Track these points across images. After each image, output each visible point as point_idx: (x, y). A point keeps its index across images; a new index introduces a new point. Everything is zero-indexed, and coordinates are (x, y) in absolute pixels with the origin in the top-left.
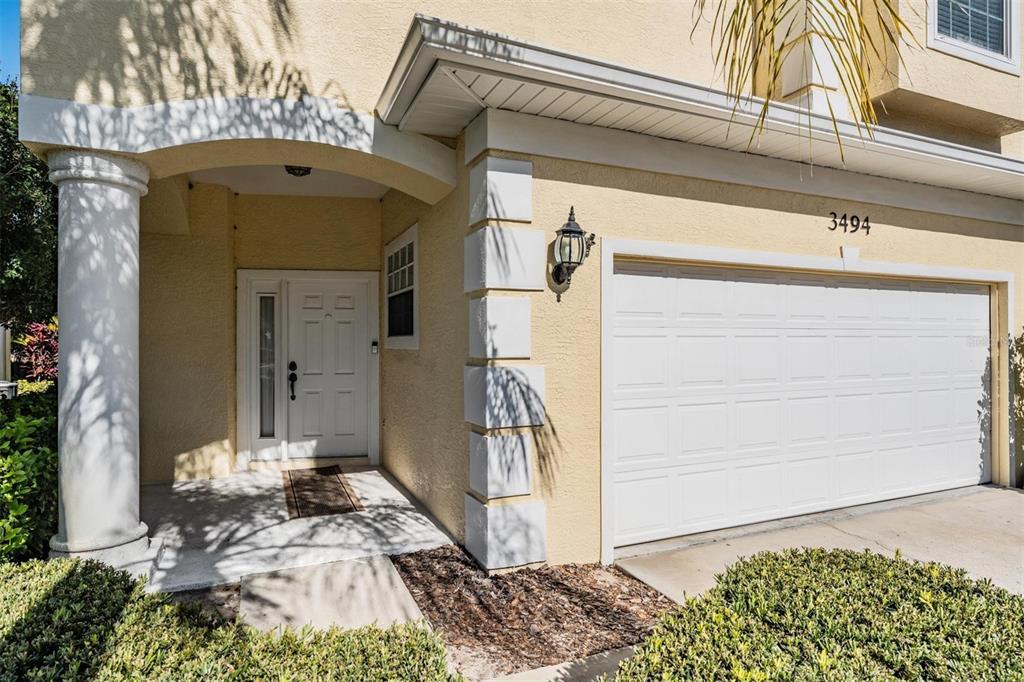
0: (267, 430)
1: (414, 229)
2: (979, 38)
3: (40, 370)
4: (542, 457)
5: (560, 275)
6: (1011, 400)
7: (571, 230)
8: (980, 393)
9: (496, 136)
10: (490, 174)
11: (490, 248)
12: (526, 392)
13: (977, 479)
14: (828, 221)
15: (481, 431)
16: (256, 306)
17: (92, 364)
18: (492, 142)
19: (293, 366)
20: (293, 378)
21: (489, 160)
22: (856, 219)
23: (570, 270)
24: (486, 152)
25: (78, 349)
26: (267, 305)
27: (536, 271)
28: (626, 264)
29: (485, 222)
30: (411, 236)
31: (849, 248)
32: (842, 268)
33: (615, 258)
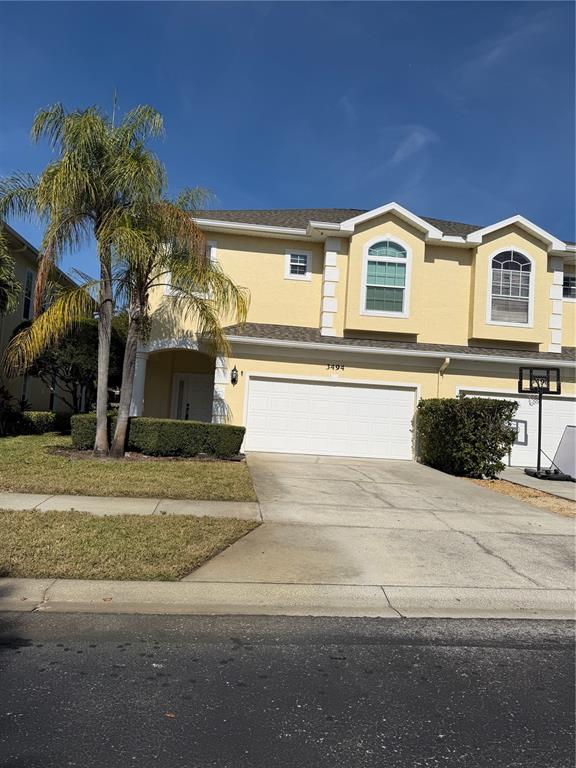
2: (390, 308)
5: (234, 381)
7: (235, 370)
11: (216, 372)
14: (327, 367)
16: (178, 383)
19: (188, 405)
22: (339, 366)
26: (182, 384)
28: (252, 378)
29: (216, 368)
31: (335, 375)
32: (331, 380)
33: (250, 377)
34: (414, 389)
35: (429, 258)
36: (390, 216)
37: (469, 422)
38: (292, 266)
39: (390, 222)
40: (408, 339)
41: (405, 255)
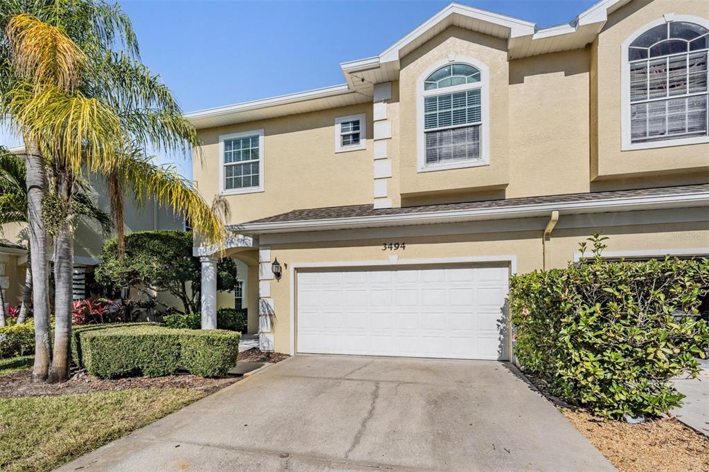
4: (272, 323)
5: (278, 275)
7: (275, 263)
9: (261, 242)
10: (261, 251)
12: (267, 305)
13: (495, 357)
14: (383, 247)
15: (259, 316)
21: (260, 248)
22: (398, 243)
27: (272, 276)
28: (298, 270)
29: (259, 263)
31: (393, 256)
32: (389, 264)
33: (295, 269)
34: (507, 264)
35: (515, 78)
36: (453, 29)
37: (588, 313)
38: (344, 136)
39: (452, 39)
40: (494, 194)
41: (478, 78)
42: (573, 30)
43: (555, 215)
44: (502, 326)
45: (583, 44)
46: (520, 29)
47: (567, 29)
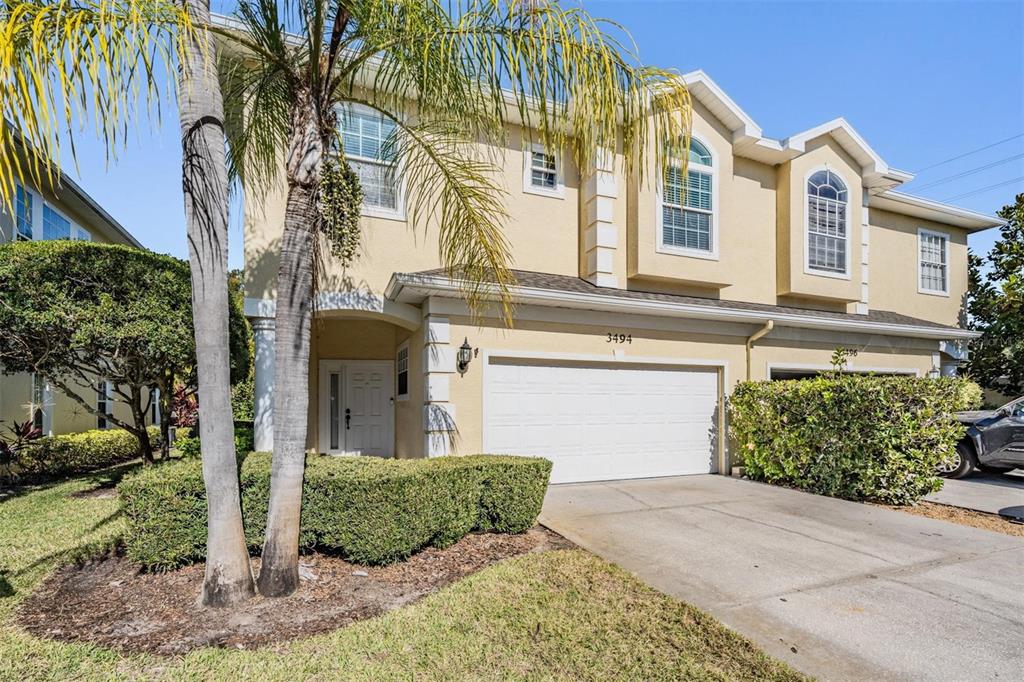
0: (334, 445)
1: (407, 341)
2: (693, 244)
3: (183, 420)
4: (452, 444)
5: (462, 366)
6: (726, 428)
7: (465, 347)
8: (711, 425)
9: (432, 308)
10: (431, 324)
11: (430, 352)
12: (445, 415)
13: (708, 470)
14: (607, 338)
15: (428, 432)
16: (329, 378)
17: (268, 402)
18: (431, 310)
19: (348, 411)
20: (348, 418)
21: (431, 318)
22: (624, 336)
23: (465, 364)
24: (429, 315)
25: (264, 398)
26: (334, 378)
29: (429, 344)
30: (406, 345)
31: (621, 351)
32: (612, 360)
33: (490, 358)
34: (720, 370)
38: (534, 172)
41: (709, 162)
42: (781, 149)
43: (771, 325)
44: (713, 435)
45: (774, 162)
46: (752, 130)
47: (775, 145)
